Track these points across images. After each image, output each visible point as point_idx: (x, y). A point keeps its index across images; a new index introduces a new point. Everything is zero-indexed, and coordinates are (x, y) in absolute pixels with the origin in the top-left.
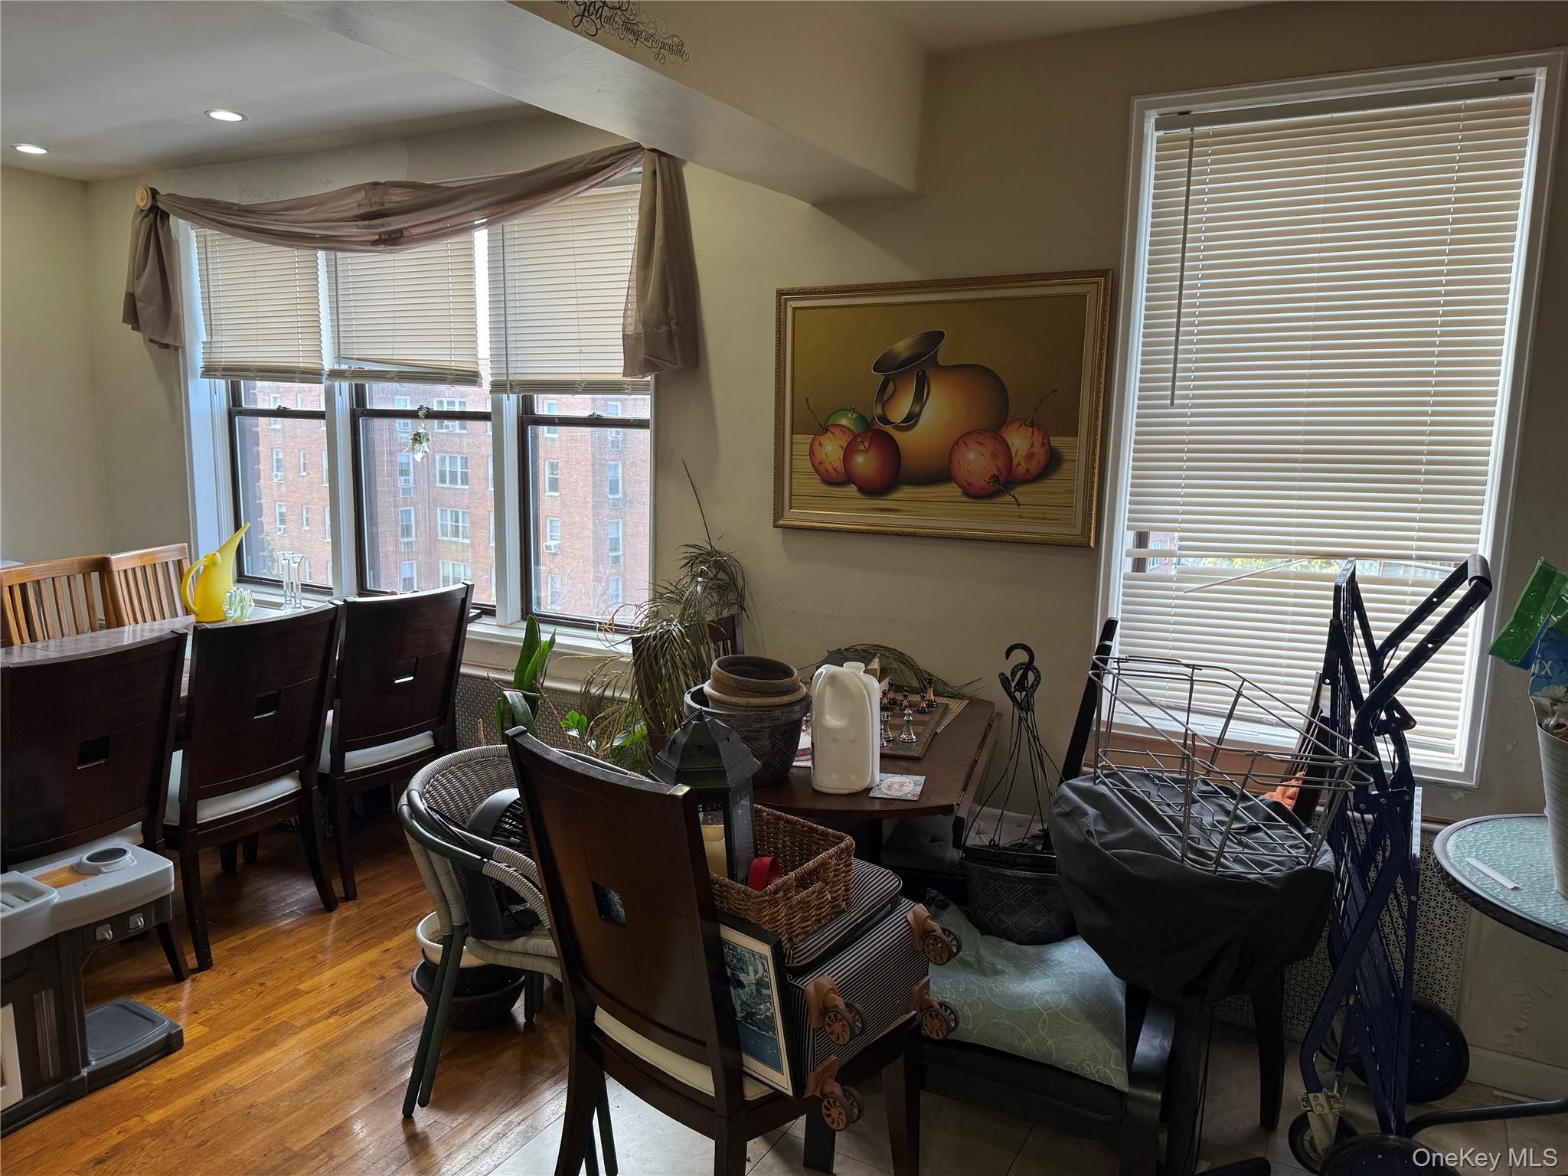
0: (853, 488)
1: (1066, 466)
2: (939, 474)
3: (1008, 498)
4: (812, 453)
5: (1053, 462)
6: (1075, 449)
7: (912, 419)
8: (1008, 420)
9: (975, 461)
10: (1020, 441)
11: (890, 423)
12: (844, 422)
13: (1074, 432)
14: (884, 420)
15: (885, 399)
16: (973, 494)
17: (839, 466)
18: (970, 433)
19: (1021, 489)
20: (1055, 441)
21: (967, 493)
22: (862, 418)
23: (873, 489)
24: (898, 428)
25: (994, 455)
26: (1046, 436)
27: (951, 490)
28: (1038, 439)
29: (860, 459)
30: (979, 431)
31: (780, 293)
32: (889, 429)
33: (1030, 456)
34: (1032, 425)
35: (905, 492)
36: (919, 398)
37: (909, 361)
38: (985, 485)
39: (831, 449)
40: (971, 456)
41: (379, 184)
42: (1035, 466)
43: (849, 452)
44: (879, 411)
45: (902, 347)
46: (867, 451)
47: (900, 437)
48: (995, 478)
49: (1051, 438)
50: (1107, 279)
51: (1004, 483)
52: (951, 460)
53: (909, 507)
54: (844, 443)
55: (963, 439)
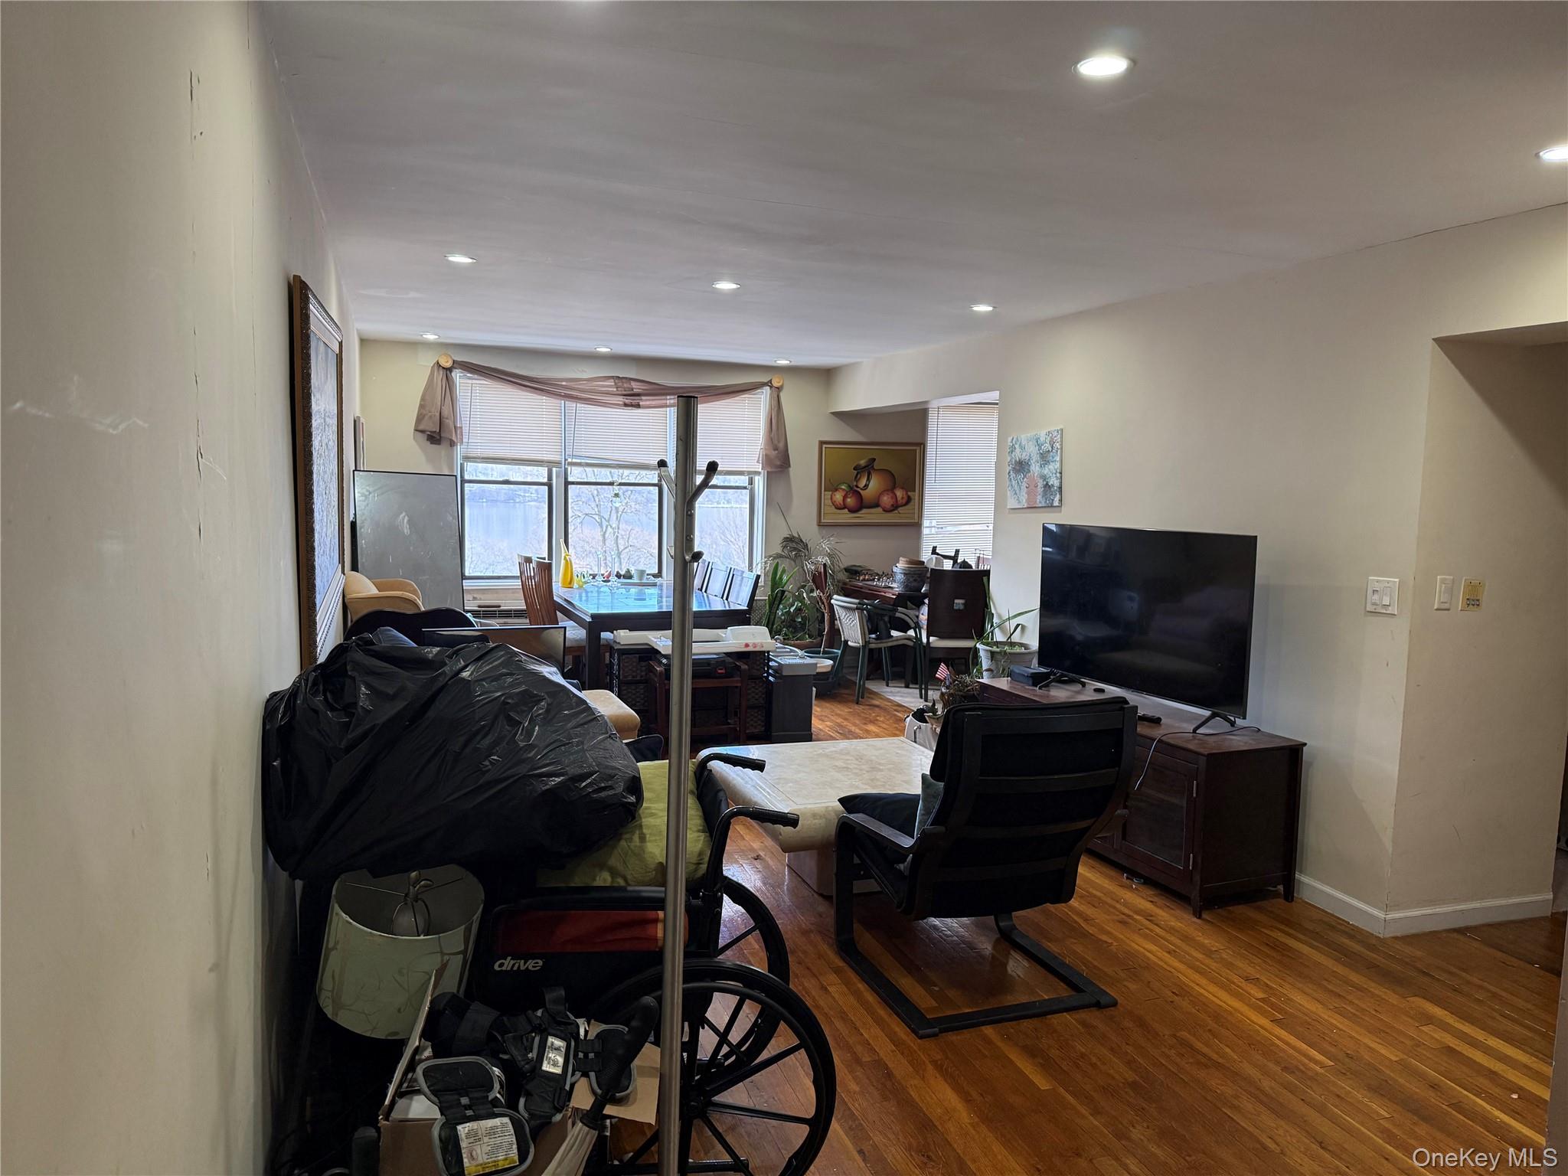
0: (846, 510)
1: (913, 501)
2: (876, 505)
3: (896, 512)
4: (831, 499)
5: (909, 500)
6: (915, 496)
7: (866, 486)
8: (896, 486)
9: (886, 500)
10: (899, 493)
12: (843, 487)
13: (915, 491)
14: (857, 486)
15: (857, 480)
16: (886, 511)
17: (842, 503)
18: (884, 491)
19: (900, 508)
20: (909, 493)
21: (884, 511)
22: (849, 486)
23: (852, 511)
24: (861, 489)
25: (892, 498)
26: (907, 492)
27: (879, 510)
28: (904, 493)
29: (849, 500)
30: (888, 490)
31: (822, 443)
32: (858, 489)
33: (903, 498)
34: (903, 489)
35: (864, 511)
36: (868, 479)
37: (865, 467)
38: (889, 507)
39: (839, 497)
40: (885, 498)
41: (619, 377)
42: (904, 501)
43: (845, 498)
44: (855, 483)
45: (863, 462)
46: (851, 497)
47: (861, 492)
48: (892, 505)
50: (922, 445)
51: (895, 507)
52: (879, 501)
53: (867, 516)
54: (843, 495)
55: (881, 494)
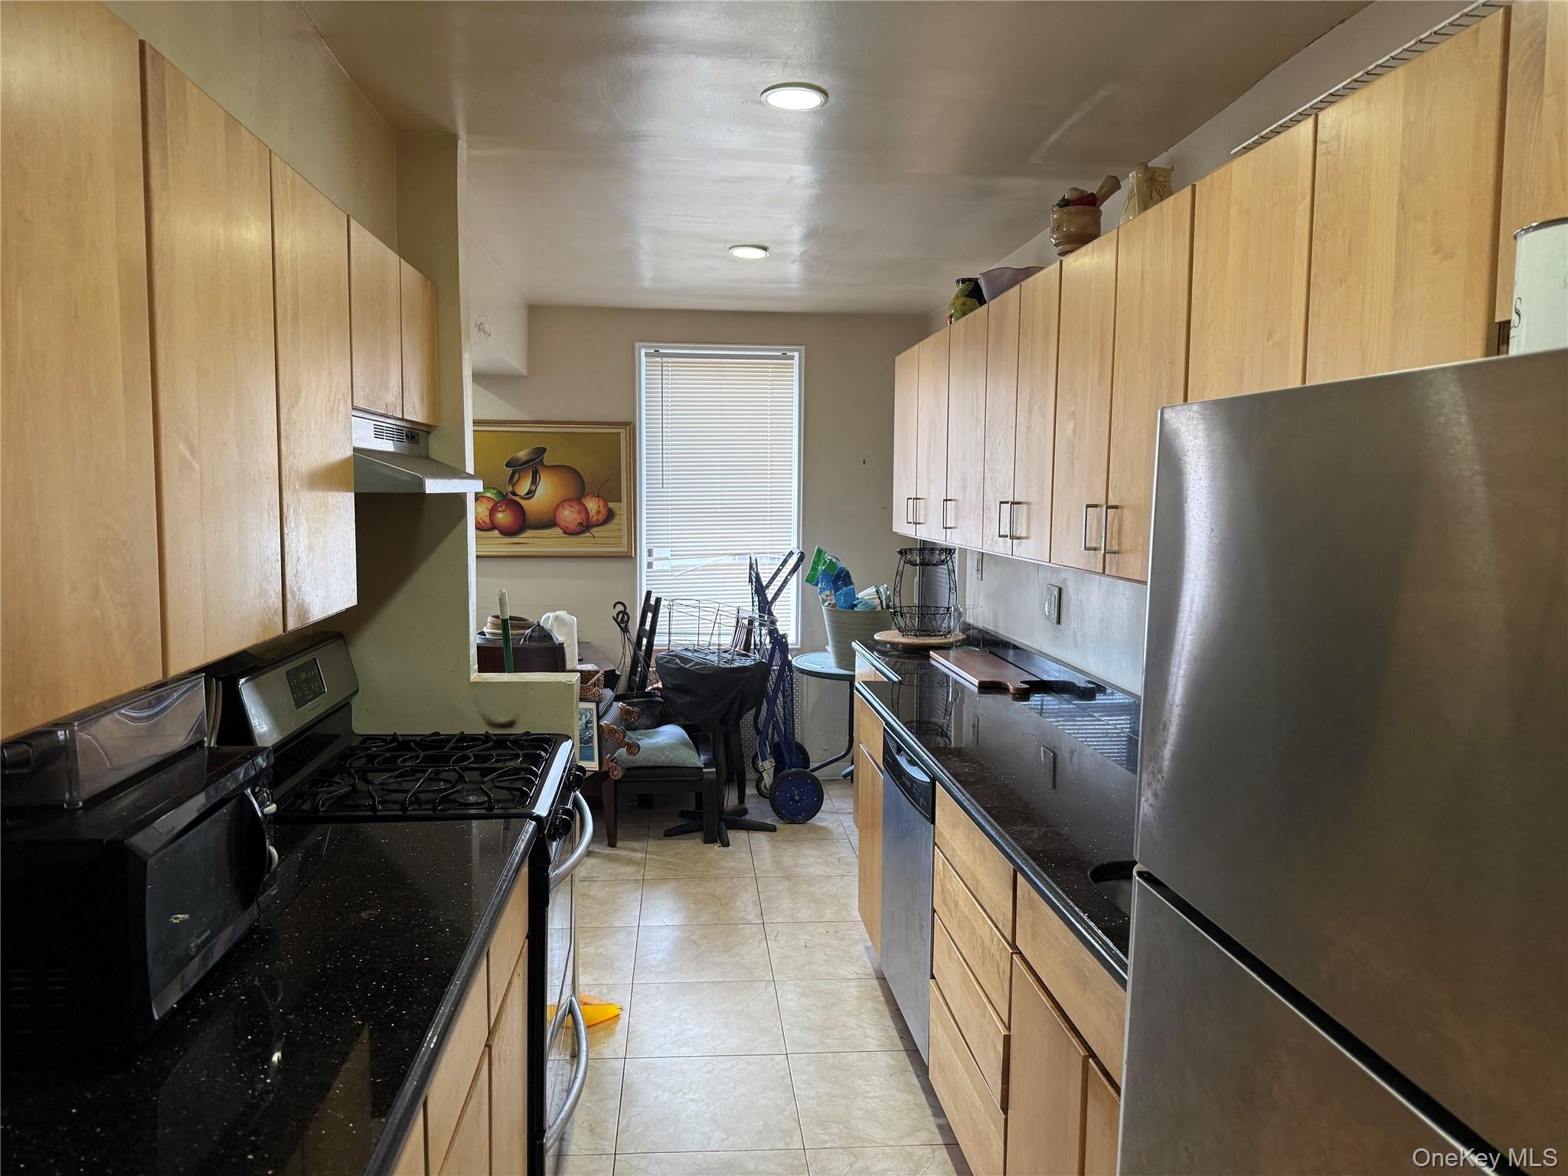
0: (497, 532)
1: (617, 517)
2: (549, 523)
3: (589, 534)
5: (610, 516)
6: (621, 508)
7: (530, 494)
8: (586, 493)
9: (569, 515)
10: (592, 505)
11: (517, 495)
12: (488, 495)
13: (620, 501)
15: (514, 481)
16: (569, 533)
17: (487, 520)
18: (565, 501)
19: (595, 529)
20: (611, 505)
21: (565, 533)
22: (500, 493)
23: (507, 533)
24: (522, 498)
25: (579, 512)
26: (606, 502)
27: (557, 531)
28: (602, 504)
29: (500, 516)
30: (570, 500)
32: (517, 499)
33: (598, 512)
34: (598, 497)
35: (529, 533)
36: (534, 482)
37: (527, 462)
38: (576, 528)
39: (481, 510)
40: (567, 513)
42: (601, 518)
43: (492, 512)
44: (511, 489)
45: (522, 454)
46: (504, 511)
47: (523, 503)
48: (581, 524)
49: (609, 504)
50: (630, 427)
51: (585, 526)
52: (555, 515)
53: (532, 542)
54: (492, 505)
55: (561, 504)
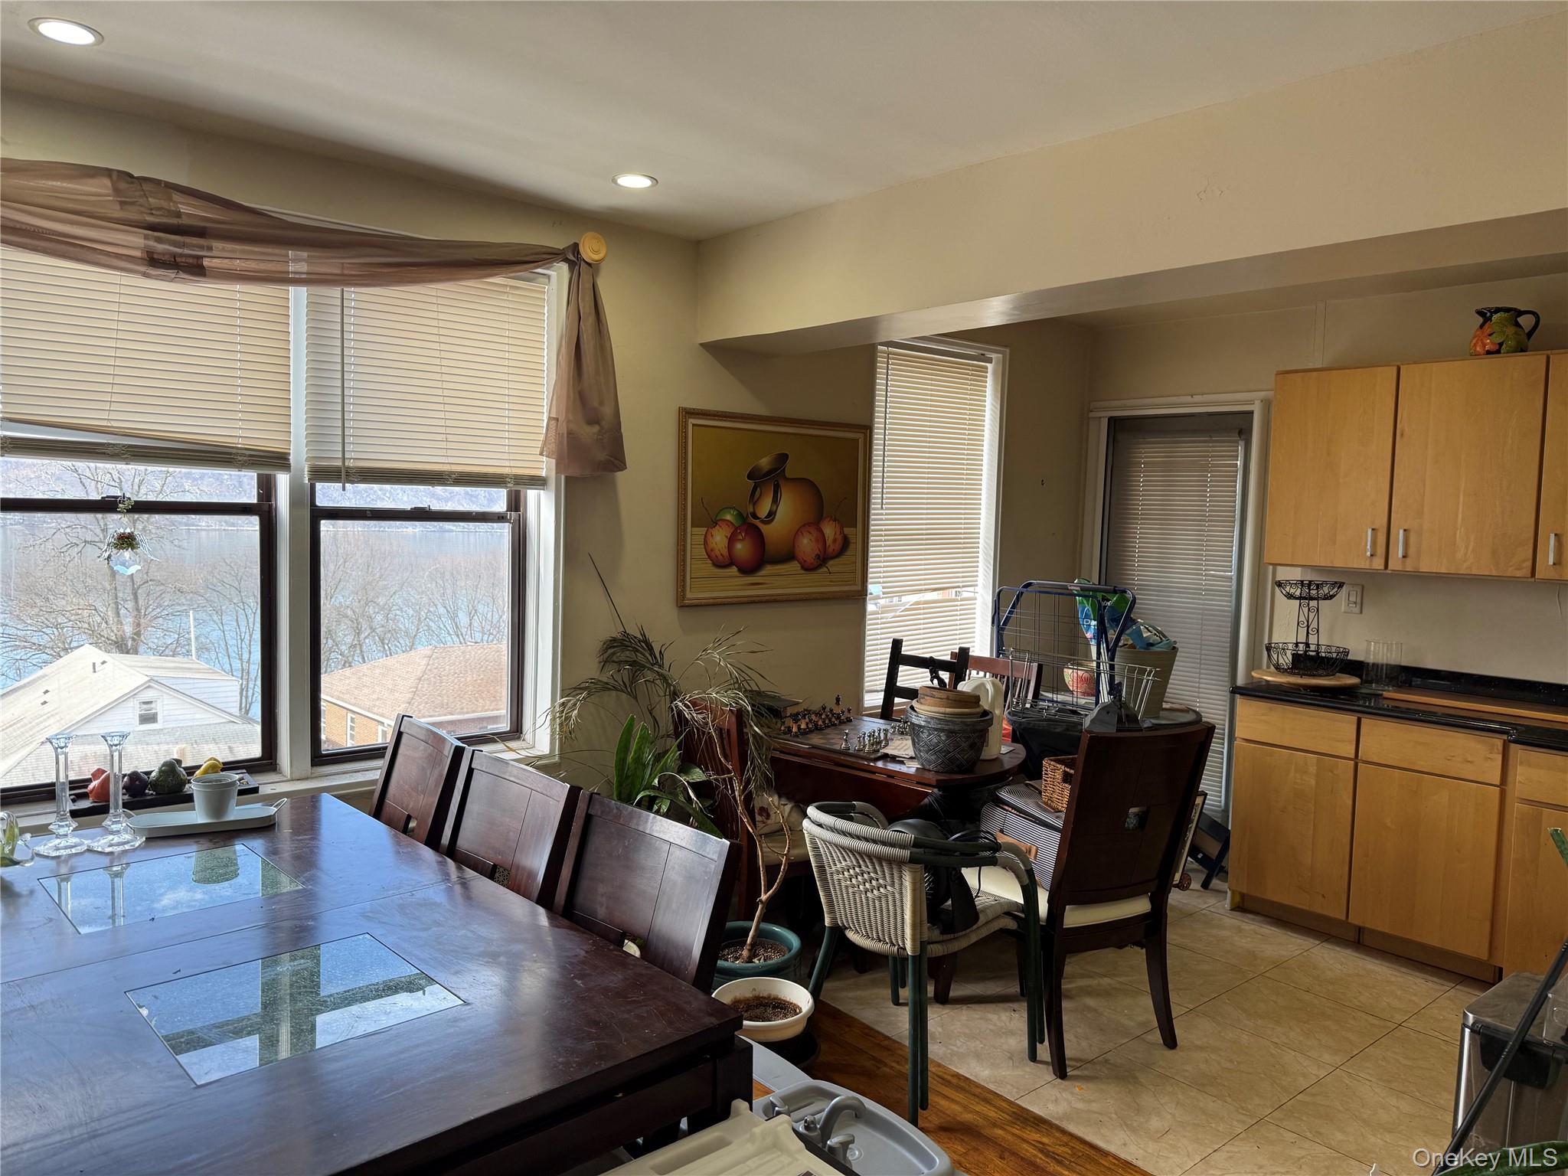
0: (734, 569)
1: (851, 546)
2: (788, 556)
3: (825, 569)
4: (706, 543)
5: (846, 543)
6: (855, 535)
7: (771, 514)
8: (824, 515)
9: (807, 545)
10: (829, 530)
11: (758, 518)
12: (728, 517)
13: (854, 526)
14: (755, 516)
15: (754, 501)
16: (808, 568)
17: (725, 552)
18: (804, 525)
19: (831, 562)
20: (847, 530)
21: (803, 568)
22: (740, 514)
23: (748, 569)
24: (763, 522)
25: (817, 540)
26: (842, 528)
27: (794, 566)
28: (838, 529)
29: (739, 546)
30: (809, 524)
31: (686, 414)
32: (757, 522)
33: (835, 540)
34: (835, 520)
35: (768, 570)
36: (776, 501)
37: (769, 473)
38: (812, 561)
39: (719, 539)
40: (805, 541)
42: (838, 546)
43: (731, 541)
44: (751, 510)
45: (765, 462)
46: (743, 540)
47: (764, 528)
48: (818, 556)
49: (845, 529)
50: (867, 429)
51: (823, 559)
52: (794, 547)
53: (777, 579)
54: (732, 531)
55: (798, 532)
